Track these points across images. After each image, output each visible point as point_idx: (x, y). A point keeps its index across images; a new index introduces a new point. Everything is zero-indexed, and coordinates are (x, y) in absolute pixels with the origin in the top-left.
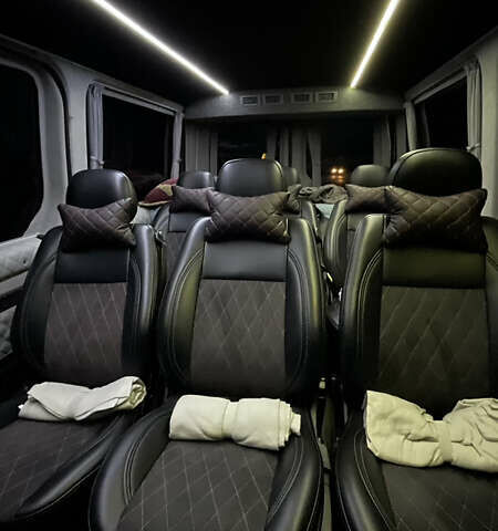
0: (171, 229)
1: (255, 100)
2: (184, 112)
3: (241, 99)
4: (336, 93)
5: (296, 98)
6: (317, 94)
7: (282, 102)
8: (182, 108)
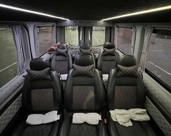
0: (57, 60)
1: (76, 22)
2: (56, 24)
3: (72, 21)
4: (98, 22)
5: (88, 22)
6: (93, 22)
7: (84, 23)
8: (55, 23)
